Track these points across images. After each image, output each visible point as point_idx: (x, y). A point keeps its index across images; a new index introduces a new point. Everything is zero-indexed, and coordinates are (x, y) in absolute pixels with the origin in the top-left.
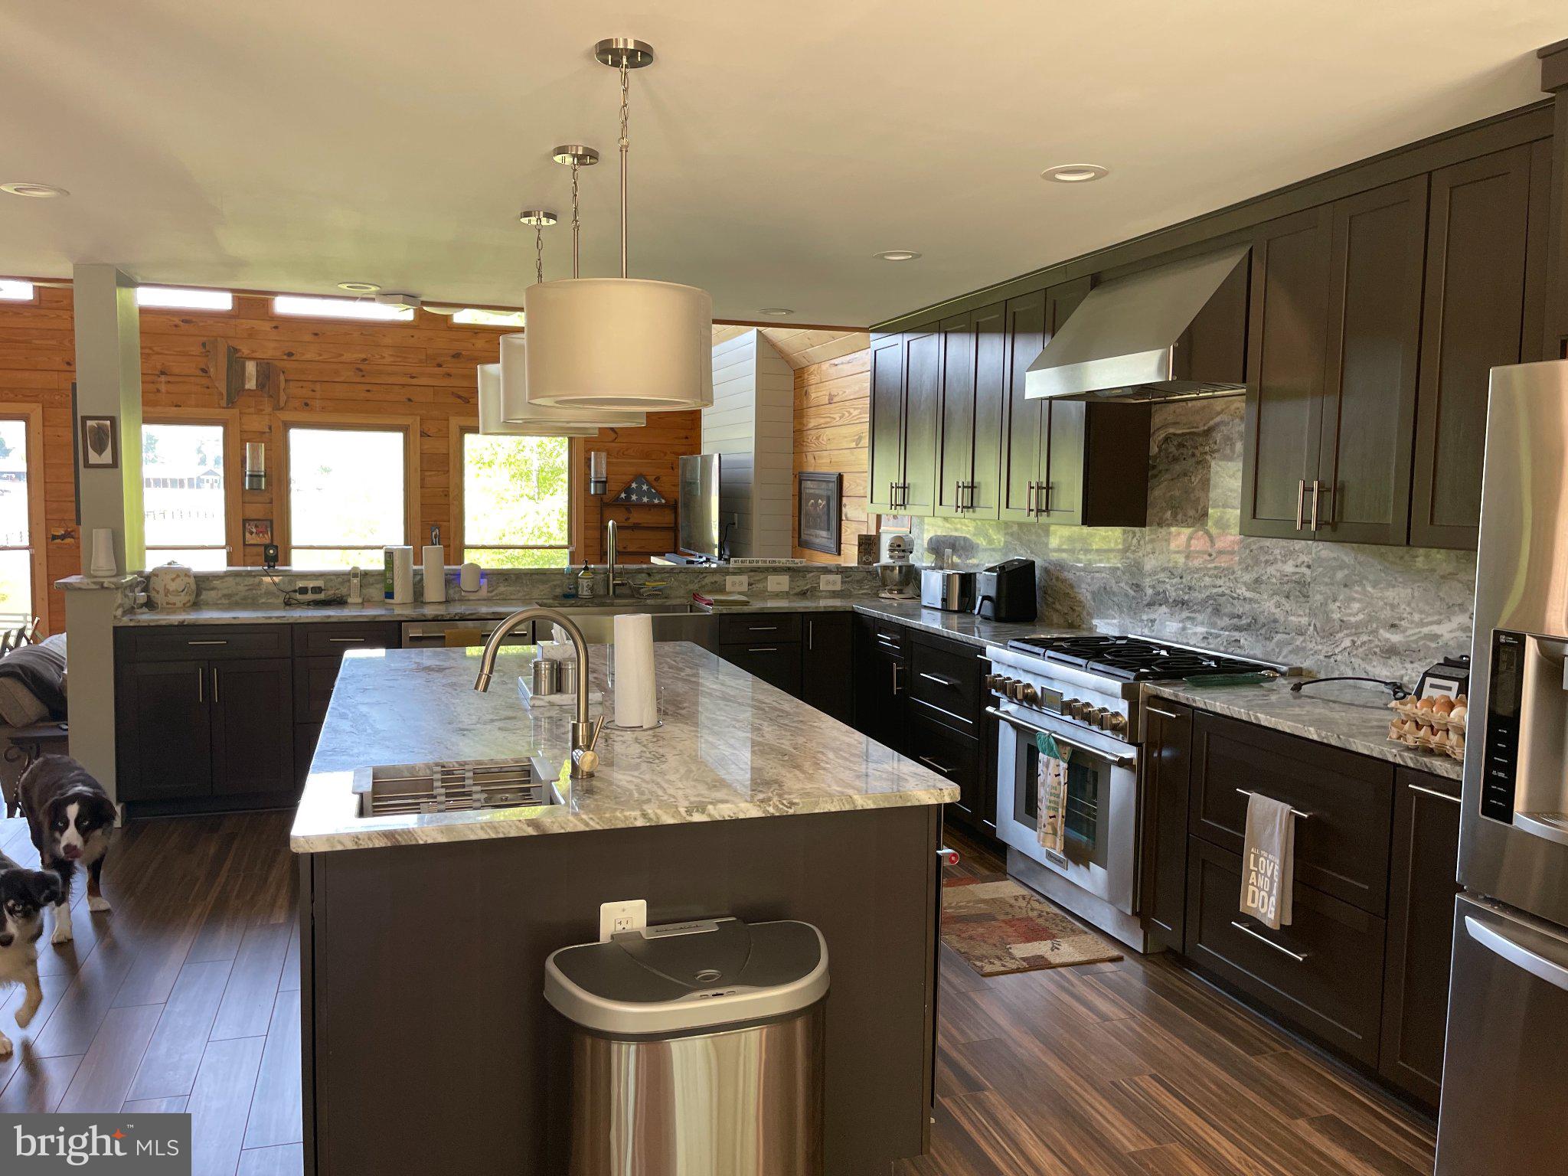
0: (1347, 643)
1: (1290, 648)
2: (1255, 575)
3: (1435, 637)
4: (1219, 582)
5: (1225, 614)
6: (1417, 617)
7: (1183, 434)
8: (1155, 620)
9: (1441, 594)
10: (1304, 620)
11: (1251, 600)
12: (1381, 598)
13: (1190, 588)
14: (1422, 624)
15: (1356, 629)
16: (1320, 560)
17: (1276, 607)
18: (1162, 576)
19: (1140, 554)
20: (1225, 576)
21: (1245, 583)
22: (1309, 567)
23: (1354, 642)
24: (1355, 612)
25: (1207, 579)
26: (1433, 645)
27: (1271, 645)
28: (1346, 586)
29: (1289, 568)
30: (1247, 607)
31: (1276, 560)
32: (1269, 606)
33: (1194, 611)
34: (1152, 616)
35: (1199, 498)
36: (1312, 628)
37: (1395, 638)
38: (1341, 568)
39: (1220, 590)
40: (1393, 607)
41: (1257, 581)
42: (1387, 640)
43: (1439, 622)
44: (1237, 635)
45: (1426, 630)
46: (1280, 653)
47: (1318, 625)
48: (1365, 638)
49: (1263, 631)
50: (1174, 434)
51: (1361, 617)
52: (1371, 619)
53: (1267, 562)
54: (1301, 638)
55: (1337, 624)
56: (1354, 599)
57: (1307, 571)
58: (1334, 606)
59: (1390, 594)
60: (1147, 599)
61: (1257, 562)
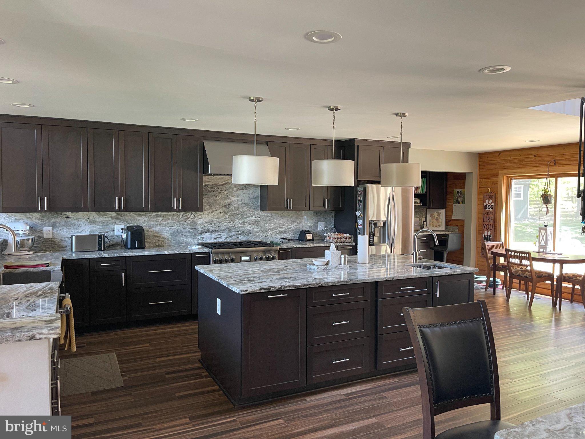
0: (271, 232)
1: (255, 236)
2: (243, 221)
3: (291, 228)
4: (230, 224)
5: (233, 232)
6: (286, 225)
7: (212, 185)
8: (204, 237)
9: (291, 220)
10: (259, 230)
11: (241, 227)
12: (278, 222)
13: (219, 227)
14: (288, 226)
15: (273, 229)
16: (262, 216)
17: (250, 228)
18: (206, 224)
19: (195, 219)
20: (232, 222)
21: (239, 223)
22: (259, 217)
23: (272, 232)
24: (272, 226)
25: (225, 223)
26: (290, 230)
27: (249, 237)
28: (269, 221)
29: (253, 218)
30: (241, 229)
31: (249, 217)
32: (247, 228)
33: (221, 233)
34: (202, 236)
35: (221, 202)
36: (261, 231)
37: (282, 230)
38: (268, 217)
39: (230, 226)
40: (281, 223)
41: (243, 222)
42: (280, 230)
43: (291, 225)
44: (237, 236)
45: (288, 227)
46: (252, 238)
47: (263, 230)
48: (275, 231)
49: (246, 234)
50: (209, 185)
51: (274, 226)
52: (276, 227)
53: (246, 217)
54: (258, 234)
55: (268, 229)
56: (272, 223)
57: (259, 218)
58: (266, 225)
59: (280, 221)
60: (200, 232)
61: (243, 218)
